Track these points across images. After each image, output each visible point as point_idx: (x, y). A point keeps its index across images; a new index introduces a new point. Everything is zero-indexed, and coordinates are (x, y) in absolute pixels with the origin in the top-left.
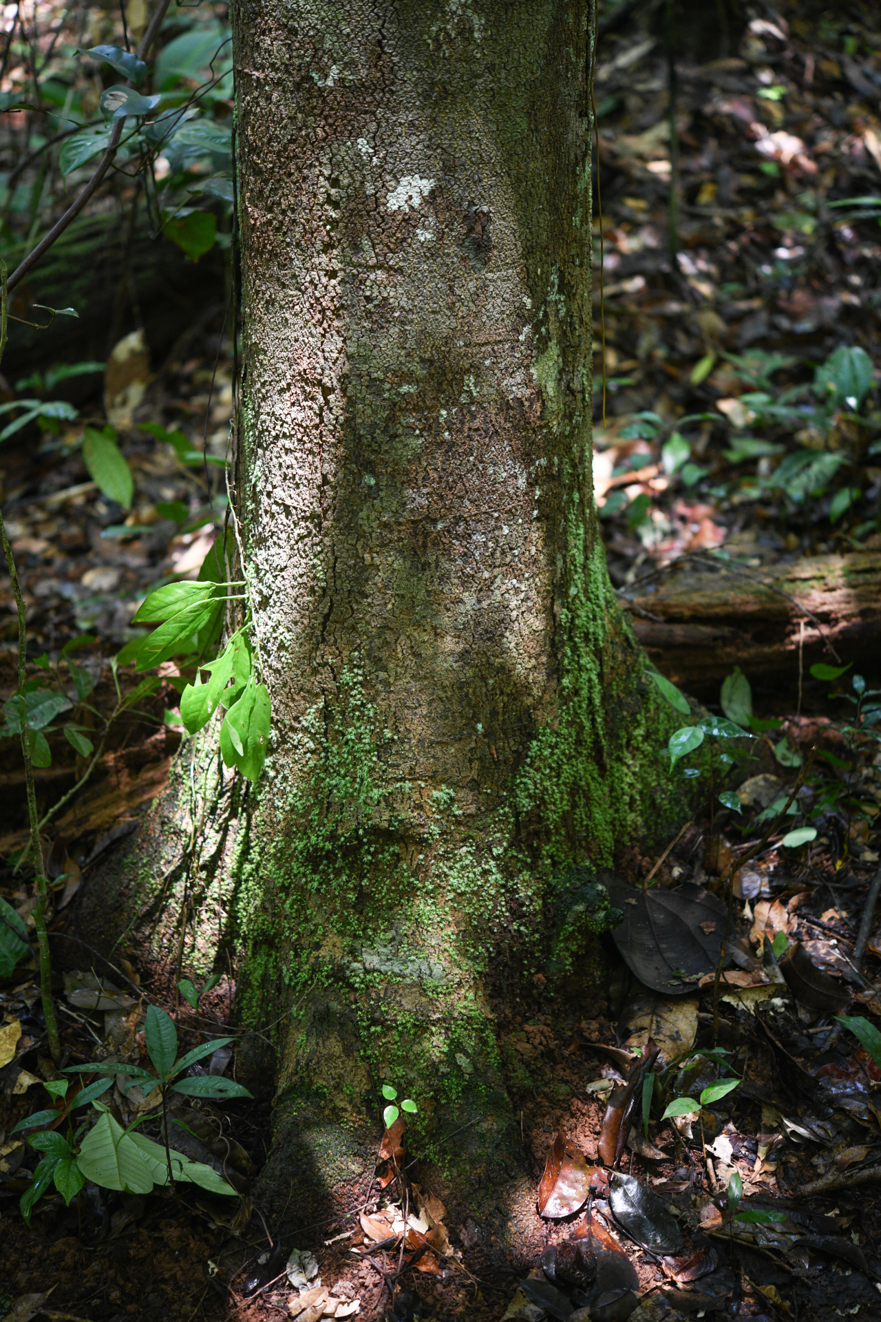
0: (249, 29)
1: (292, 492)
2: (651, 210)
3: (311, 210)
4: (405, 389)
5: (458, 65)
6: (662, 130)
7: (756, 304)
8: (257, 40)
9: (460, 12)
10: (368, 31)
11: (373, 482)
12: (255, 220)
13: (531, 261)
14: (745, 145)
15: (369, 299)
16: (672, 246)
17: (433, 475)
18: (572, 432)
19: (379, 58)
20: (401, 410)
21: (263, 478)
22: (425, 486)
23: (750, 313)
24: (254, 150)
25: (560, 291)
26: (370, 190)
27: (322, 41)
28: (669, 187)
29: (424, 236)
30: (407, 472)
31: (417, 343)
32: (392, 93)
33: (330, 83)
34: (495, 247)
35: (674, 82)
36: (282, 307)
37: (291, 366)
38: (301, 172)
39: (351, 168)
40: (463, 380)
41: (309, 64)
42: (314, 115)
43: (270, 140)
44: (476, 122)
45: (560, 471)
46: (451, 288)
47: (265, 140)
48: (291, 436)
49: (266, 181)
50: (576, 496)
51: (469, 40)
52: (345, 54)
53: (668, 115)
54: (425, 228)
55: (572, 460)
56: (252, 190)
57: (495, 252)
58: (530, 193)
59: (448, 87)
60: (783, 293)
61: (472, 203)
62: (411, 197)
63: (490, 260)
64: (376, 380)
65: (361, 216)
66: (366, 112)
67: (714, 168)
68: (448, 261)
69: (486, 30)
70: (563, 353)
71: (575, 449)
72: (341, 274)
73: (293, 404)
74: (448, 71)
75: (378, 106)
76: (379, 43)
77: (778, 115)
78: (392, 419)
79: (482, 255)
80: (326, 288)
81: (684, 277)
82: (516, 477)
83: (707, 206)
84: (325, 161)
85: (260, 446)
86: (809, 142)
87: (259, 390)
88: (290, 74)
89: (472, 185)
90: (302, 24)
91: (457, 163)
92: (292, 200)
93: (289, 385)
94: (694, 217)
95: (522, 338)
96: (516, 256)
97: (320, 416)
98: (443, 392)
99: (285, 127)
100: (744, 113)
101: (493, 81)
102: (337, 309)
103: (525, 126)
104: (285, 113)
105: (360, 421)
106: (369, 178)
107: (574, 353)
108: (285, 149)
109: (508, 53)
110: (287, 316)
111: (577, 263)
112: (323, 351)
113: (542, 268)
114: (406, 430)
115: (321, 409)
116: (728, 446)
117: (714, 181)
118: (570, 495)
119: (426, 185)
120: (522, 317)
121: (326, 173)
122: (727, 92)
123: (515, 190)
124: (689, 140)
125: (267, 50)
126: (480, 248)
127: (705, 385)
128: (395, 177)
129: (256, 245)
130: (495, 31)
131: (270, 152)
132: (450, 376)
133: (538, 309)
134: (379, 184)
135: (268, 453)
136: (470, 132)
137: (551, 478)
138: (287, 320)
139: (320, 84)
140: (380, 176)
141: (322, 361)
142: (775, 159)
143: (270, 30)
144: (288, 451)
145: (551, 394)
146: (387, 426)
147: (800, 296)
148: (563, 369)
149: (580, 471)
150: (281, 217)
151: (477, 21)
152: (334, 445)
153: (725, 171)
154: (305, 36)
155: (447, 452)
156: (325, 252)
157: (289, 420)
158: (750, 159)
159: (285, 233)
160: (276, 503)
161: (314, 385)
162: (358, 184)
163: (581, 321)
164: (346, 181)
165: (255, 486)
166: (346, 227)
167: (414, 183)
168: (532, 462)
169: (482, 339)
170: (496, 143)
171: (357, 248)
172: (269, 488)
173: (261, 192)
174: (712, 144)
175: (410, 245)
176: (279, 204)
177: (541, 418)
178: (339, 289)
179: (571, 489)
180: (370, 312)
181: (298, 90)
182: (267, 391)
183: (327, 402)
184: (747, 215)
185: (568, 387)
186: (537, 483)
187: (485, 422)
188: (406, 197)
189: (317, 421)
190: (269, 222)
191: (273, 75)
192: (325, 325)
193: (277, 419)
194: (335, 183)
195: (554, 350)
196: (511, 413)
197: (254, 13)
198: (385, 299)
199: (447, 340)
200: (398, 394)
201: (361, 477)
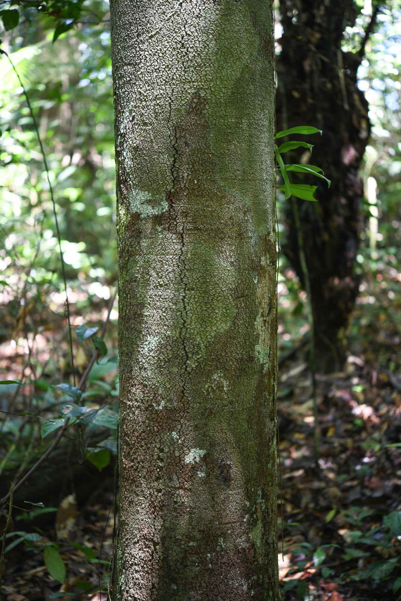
0: (127, 384)
1: (138, 591)
2: (306, 438)
3: (151, 462)
4: (191, 544)
5: (217, 401)
6: (310, 403)
7: (355, 483)
8: (129, 389)
9: (218, 379)
10: (178, 387)
11: (176, 588)
12: (126, 465)
13: (249, 485)
14: (347, 411)
15: (176, 502)
16: (316, 456)
17: (204, 584)
18: (268, 563)
19: (182, 398)
20: (189, 554)
21: (125, 583)
22: (200, 590)
23: (351, 488)
24: (126, 435)
25: (262, 498)
26: (177, 454)
27: (158, 390)
28: (314, 428)
29: (201, 475)
30: (191, 583)
31: (197, 523)
32: (188, 412)
33: (161, 408)
34: (233, 479)
35: (315, 384)
36: (136, 505)
37: (139, 532)
38: (147, 445)
39: (169, 444)
40: (218, 540)
41: (152, 400)
42: (153, 421)
43: (134, 431)
44: (225, 426)
45: (263, 582)
46: (213, 498)
47: (131, 431)
48: (138, 565)
49: (131, 449)
50: (271, 593)
51: (222, 391)
52: (168, 396)
53: (313, 396)
54: (201, 471)
55: (269, 576)
56: (125, 452)
57: (233, 482)
58: (249, 456)
59: (212, 410)
60: (367, 478)
61: (222, 460)
62: (195, 458)
63: (230, 485)
64: (178, 539)
65: (173, 466)
66: (176, 421)
67: (334, 420)
68: (212, 486)
69: (229, 387)
70: (264, 526)
71: (270, 570)
72: (163, 491)
73: (140, 550)
74: (212, 404)
75: (181, 418)
76: (183, 392)
77: (361, 397)
78: (185, 558)
79: (227, 483)
80: (156, 497)
81: (322, 470)
82: (242, 586)
83: (331, 437)
84: (157, 441)
85: (124, 568)
86: (376, 409)
87: (125, 542)
88: (143, 403)
89: (223, 452)
90: (149, 383)
91: (216, 443)
92: (143, 457)
93: (138, 540)
94: (325, 442)
95: (245, 520)
96: (242, 483)
97: (152, 555)
98: (209, 545)
99: (140, 426)
100: (346, 396)
101: (232, 408)
102: (161, 507)
103: (246, 426)
104: (140, 420)
105: (170, 558)
106: (177, 449)
107: (269, 526)
108: (140, 435)
109: (239, 396)
110: (139, 509)
111: (270, 484)
112: (154, 526)
113: (254, 488)
114: (192, 563)
115: (153, 552)
116: (344, 553)
117: (334, 426)
118: (268, 593)
119: (202, 452)
120: (246, 510)
121: (158, 446)
122: (339, 388)
123: (242, 454)
124: (323, 408)
125: (134, 393)
126: (227, 480)
127: (332, 522)
128: (188, 449)
129: (126, 476)
130: (233, 387)
131: (134, 436)
132: (212, 538)
133: (253, 506)
134: (181, 452)
135: (127, 572)
136: (222, 430)
137: (259, 585)
138: (138, 511)
139: (156, 408)
140: (182, 448)
141: (154, 530)
142: (361, 417)
143: (136, 385)
144: (137, 572)
145: (259, 545)
146: (183, 561)
147: (374, 480)
148: (264, 534)
149: (273, 581)
150: (137, 465)
151: (225, 383)
152: (158, 570)
153: (339, 422)
154: (150, 388)
155: (210, 574)
156: (156, 481)
157: (138, 557)
158: (350, 418)
159: (139, 472)
160: (130, 596)
161: (150, 541)
162: (172, 451)
163: (272, 510)
164: (167, 450)
165: (121, 587)
166: (166, 470)
167: (197, 452)
168: (250, 578)
169: (227, 521)
170: (233, 434)
171: (171, 479)
172: (128, 588)
173: (129, 453)
174: (333, 410)
175: (194, 479)
176: (137, 459)
177: (254, 557)
178: (162, 497)
179: (268, 590)
180: (176, 508)
181: (147, 410)
182: (128, 543)
183: (155, 549)
184: (349, 442)
185: (267, 542)
186: (252, 588)
187: (228, 560)
188: (193, 458)
189: (151, 558)
190: (132, 467)
191: (136, 403)
192: (156, 514)
193: (132, 556)
194: (162, 450)
195: (260, 525)
196: (240, 555)
197: (129, 377)
198: (183, 502)
199: (211, 522)
200: (188, 546)
201: (170, 585)
